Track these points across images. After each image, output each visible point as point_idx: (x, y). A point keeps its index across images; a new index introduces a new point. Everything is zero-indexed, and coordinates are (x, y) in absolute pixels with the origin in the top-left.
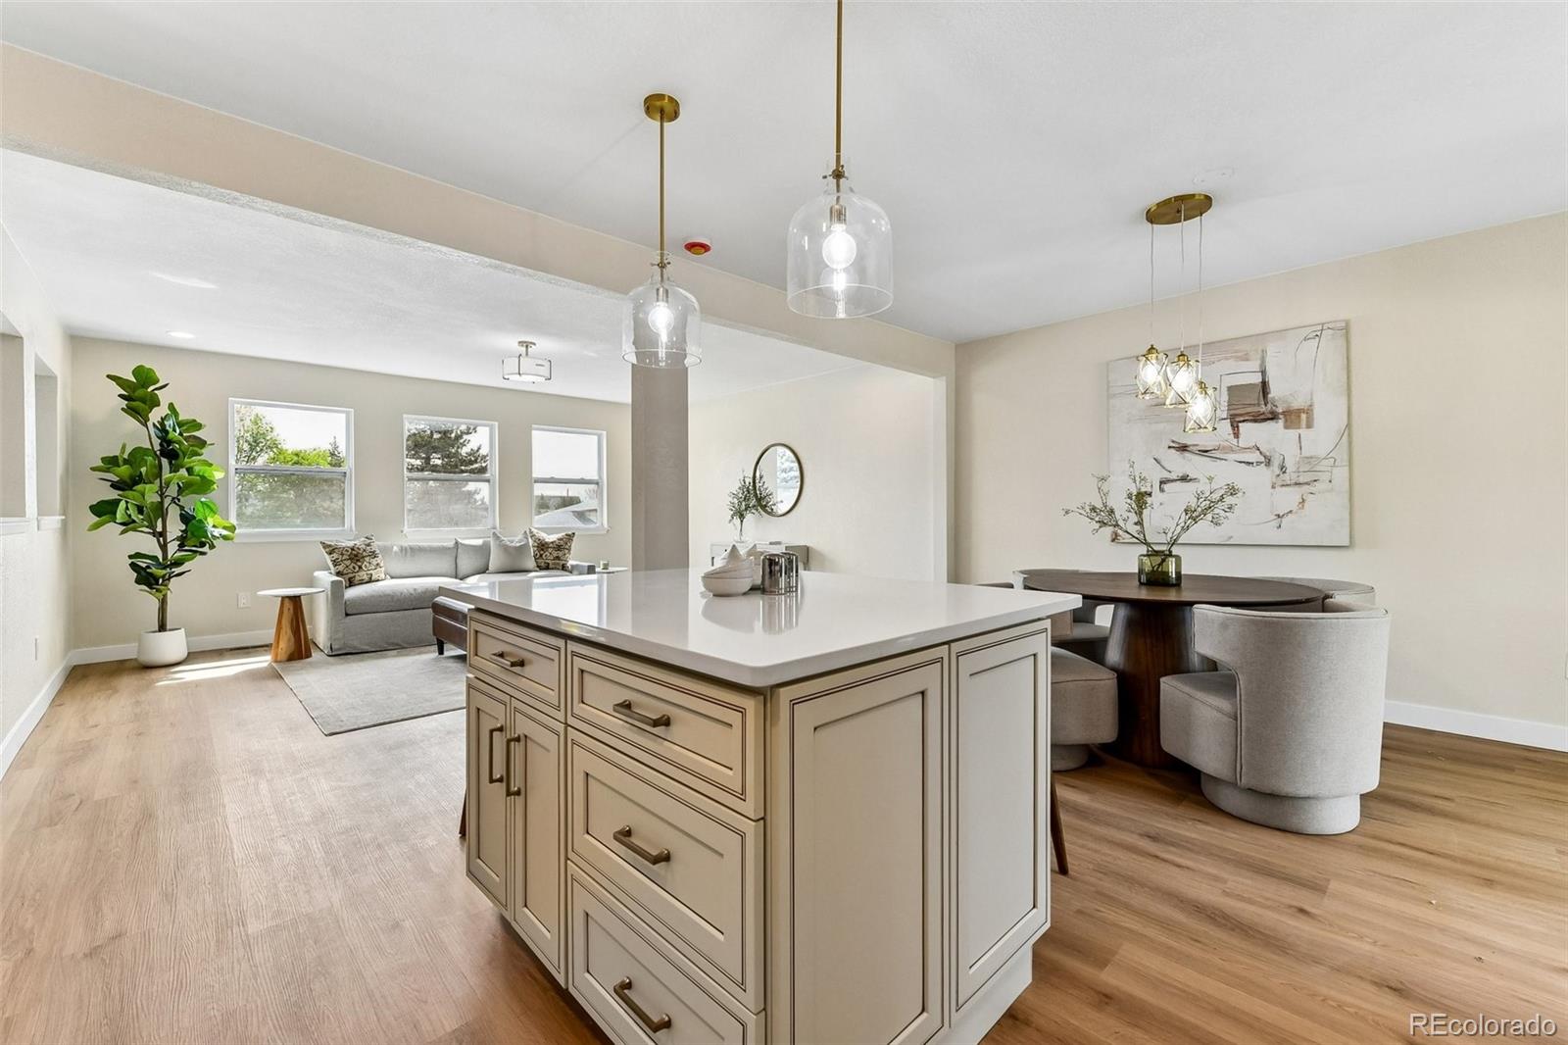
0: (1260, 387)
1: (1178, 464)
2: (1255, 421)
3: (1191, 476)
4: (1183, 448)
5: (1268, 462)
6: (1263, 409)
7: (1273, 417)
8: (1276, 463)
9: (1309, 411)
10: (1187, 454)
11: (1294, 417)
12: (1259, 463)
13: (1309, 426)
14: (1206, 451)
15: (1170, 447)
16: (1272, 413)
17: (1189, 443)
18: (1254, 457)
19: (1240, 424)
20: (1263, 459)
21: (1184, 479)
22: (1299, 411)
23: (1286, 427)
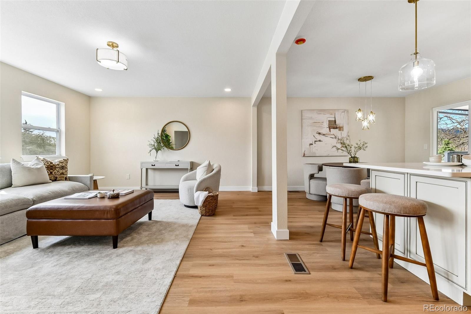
0: (334, 121)
1: (319, 137)
2: (333, 128)
3: (321, 140)
4: (320, 134)
5: (336, 138)
6: (335, 126)
7: (337, 128)
8: (337, 138)
9: (343, 127)
10: (320, 135)
11: (340, 128)
12: (334, 138)
13: (343, 131)
14: (324, 135)
15: (317, 133)
16: (336, 127)
17: (321, 132)
18: (333, 136)
19: (331, 129)
20: (335, 137)
21: (320, 141)
22: (341, 127)
23: (339, 130)
